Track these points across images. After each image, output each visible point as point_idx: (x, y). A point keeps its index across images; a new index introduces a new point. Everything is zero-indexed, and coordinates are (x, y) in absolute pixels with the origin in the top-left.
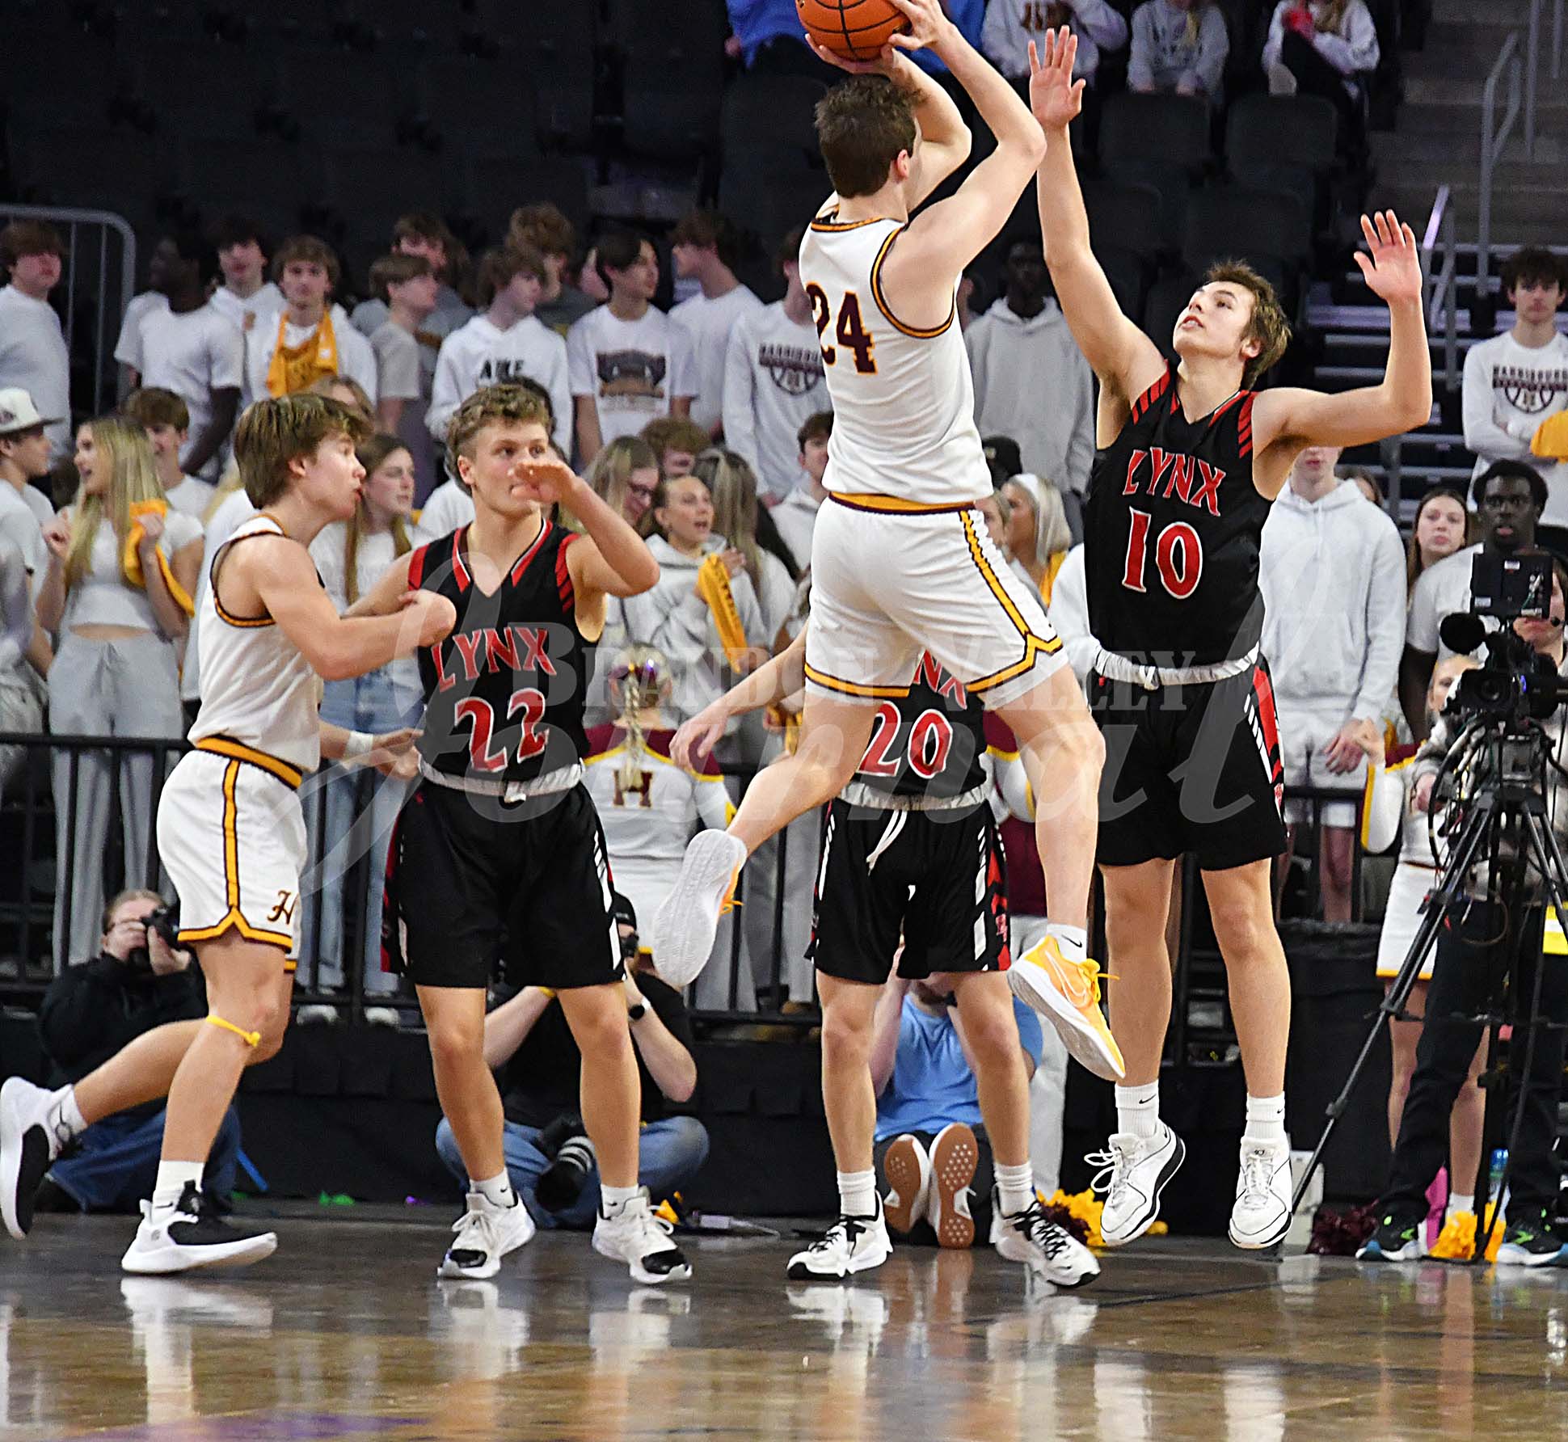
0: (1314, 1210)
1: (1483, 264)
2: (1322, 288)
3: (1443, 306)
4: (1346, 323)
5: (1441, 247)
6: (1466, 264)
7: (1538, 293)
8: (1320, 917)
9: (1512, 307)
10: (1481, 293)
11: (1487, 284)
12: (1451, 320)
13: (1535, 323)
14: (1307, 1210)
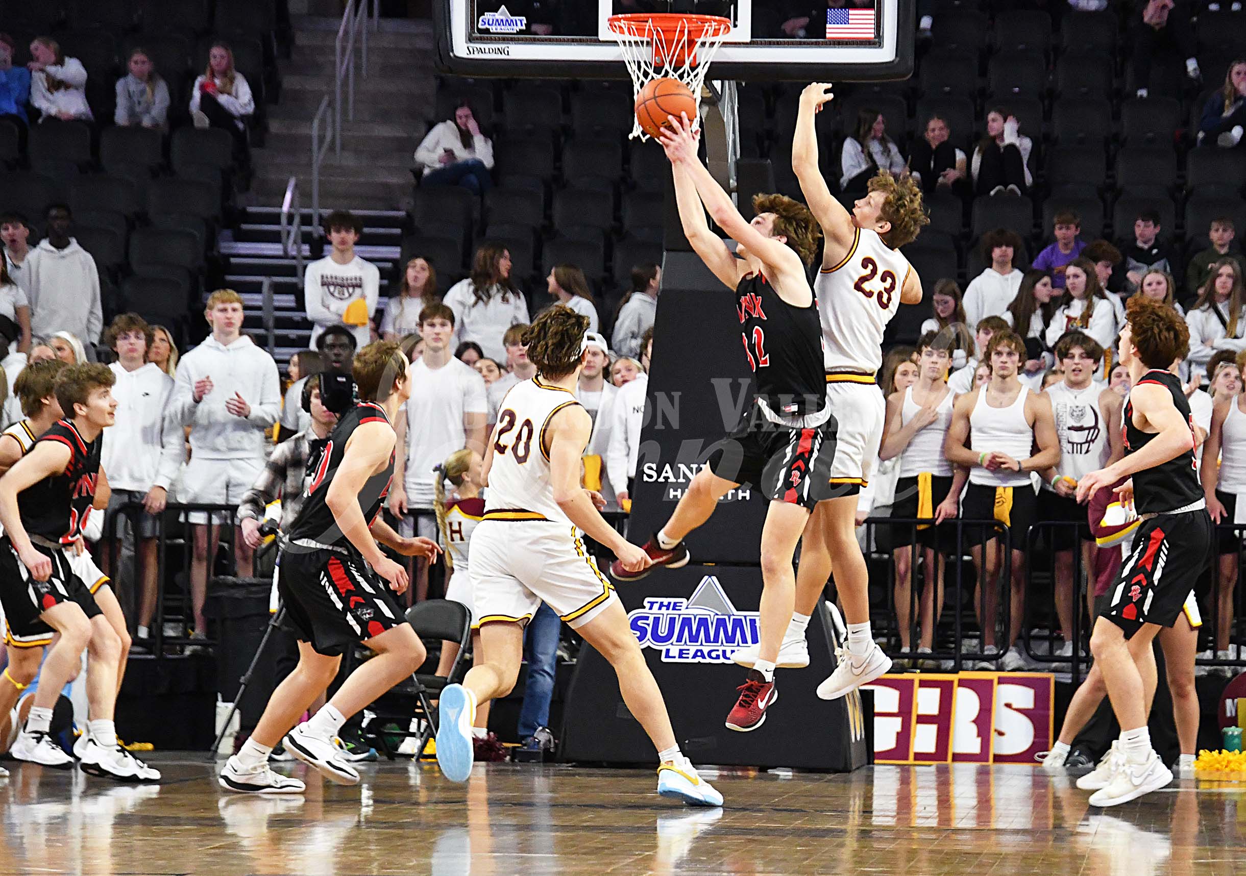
0: (235, 734)
1: (316, 220)
2: (227, 233)
3: (295, 242)
4: (242, 252)
5: (292, 210)
6: (306, 220)
7: (343, 234)
8: (235, 575)
9: (330, 243)
10: (315, 235)
11: (317, 230)
12: (299, 251)
13: (342, 251)
14: (231, 735)
